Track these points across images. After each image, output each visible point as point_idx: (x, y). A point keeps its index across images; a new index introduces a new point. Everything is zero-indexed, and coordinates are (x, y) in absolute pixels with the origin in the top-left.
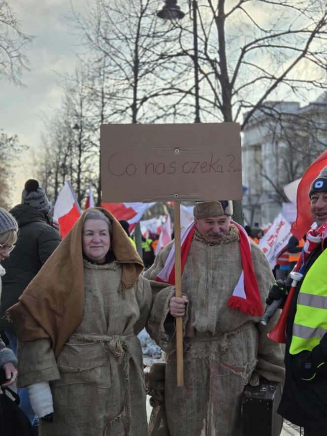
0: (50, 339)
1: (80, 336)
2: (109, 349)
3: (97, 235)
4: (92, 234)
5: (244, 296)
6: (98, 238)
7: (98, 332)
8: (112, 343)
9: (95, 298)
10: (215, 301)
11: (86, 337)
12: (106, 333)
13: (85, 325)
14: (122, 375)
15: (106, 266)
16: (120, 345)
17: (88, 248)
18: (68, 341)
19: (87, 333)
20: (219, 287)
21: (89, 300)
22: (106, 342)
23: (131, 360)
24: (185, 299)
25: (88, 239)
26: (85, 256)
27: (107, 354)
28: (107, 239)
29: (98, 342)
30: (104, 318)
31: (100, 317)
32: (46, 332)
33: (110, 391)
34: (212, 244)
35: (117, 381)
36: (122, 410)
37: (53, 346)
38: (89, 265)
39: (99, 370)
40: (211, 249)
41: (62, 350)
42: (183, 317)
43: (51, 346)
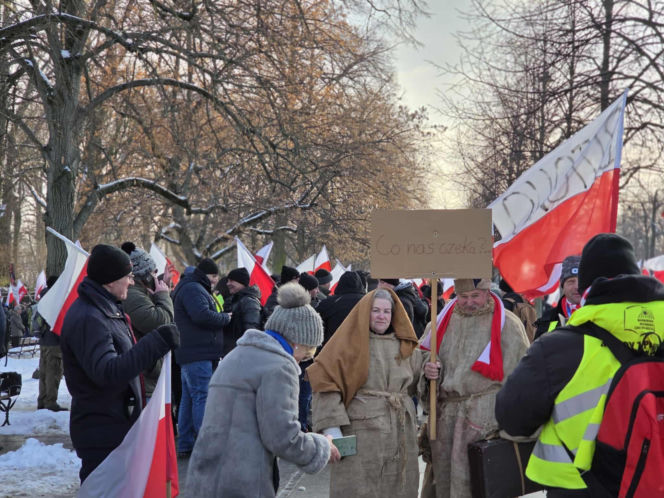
0: (340, 393)
1: (366, 392)
2: (389, 402)
3: (382, 312)
4: (378, 310)
5: (487, 361)
6: (382, 314)
7: (381, 389)
8: (392, 398)
9: (378, 362)
10: (462, 365)
11: (371, 392)
12: (387, 390)
13: (370, 383)
14: (399, 425)
15: (386, 336)
16: (398, 400)
17: (373, 323)
18: (355, 395)
19: (372, 389)
20: (467, 354)
21: (373, 363)
22: (387, 397)
23: (407, 413)
24: (439, 364)
25: (375, 315)
26: (371, 330)
27: (387, 407)
28: (389, 316)
29: (381, 396)
30: (385, 378)
31: (382, 377)
32: (339, 387)
33: (389, 436)
34: (466, 315)
35: (395, 429)
36: (397, 453)
37: (343, 400)
38: (373, 335)
39: (381, 419)
40: (466, 321)
41: (351, 402)
42: (437, 380)
43: (342, 400)
